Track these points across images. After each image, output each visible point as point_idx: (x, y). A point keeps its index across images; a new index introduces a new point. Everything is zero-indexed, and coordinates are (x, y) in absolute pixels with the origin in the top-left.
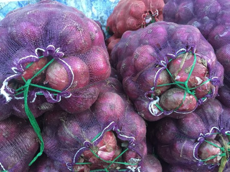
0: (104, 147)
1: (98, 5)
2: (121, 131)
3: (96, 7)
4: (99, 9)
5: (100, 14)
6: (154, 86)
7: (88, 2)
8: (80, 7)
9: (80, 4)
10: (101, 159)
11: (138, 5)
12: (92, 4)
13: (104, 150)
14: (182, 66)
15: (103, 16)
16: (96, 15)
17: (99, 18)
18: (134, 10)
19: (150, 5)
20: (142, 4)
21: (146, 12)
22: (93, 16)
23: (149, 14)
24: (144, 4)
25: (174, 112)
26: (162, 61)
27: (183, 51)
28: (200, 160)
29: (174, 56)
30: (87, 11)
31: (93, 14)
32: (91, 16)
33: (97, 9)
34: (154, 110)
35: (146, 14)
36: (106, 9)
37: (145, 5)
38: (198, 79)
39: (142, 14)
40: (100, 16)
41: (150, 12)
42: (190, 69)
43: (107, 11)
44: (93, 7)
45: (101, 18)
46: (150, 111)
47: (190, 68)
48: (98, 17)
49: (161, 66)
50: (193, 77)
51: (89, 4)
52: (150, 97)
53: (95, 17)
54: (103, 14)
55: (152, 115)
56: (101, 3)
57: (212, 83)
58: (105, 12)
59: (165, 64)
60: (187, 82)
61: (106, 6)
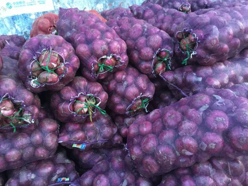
0: (4, 108)
1: (21, 23)
2: (15, 99)
3: (19, 24)
4: (21, 25)
5: (24, 29)
6: (31, 71)
7: (10, 21)
8: (4, 26)
9: (3, 23)
10: (4, 115)
11: (44, 22)
12: (14, 22)
13: (5, 110)
14: (43, 58)
15: (27, 31)
16: (20, 31)
17: (24, 34)
18: (41, 26)
19: (53, 21)
20: (47, 21)
21: (51, 27)
22: (17, 32)
23: (53, 28)
24: (48, 21)
25: (46, 85)
26: (34, 57)
27: (45, 50)
28: (75, 113)
29: (40, 53)
30: (11, 29)
31: (16, 30)
32: (16, 32)
33: (20, 26)
34: (33, 85)
35: (52, 28)
36: (28, 25)
37: (50, 21)
38: (53, 64)
39: (48, 28)
40: (24, 31)
41: (54, 26)
42: (48, 60)
43: (29, 27)
44: (16, 25)
45: (25, 33)
46: (32, 85)
47: (47, 58)
48: (22, 33)
49: (34, 60)
50: (50, 63)
51: (12, 22)
52: (31, 78)
53: (19, 33)
54: (26, 30)
55: (33, 88)
56: (23, 20)
57: (65, 66)
58: (28, 28)
59: (36, 58)
60: (47, 66)
61: (27, 22)
